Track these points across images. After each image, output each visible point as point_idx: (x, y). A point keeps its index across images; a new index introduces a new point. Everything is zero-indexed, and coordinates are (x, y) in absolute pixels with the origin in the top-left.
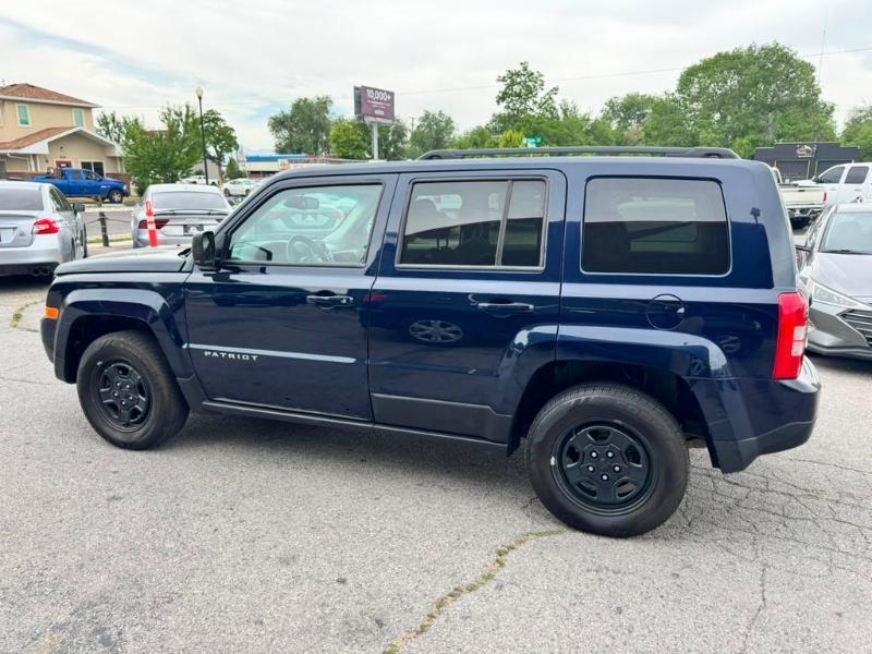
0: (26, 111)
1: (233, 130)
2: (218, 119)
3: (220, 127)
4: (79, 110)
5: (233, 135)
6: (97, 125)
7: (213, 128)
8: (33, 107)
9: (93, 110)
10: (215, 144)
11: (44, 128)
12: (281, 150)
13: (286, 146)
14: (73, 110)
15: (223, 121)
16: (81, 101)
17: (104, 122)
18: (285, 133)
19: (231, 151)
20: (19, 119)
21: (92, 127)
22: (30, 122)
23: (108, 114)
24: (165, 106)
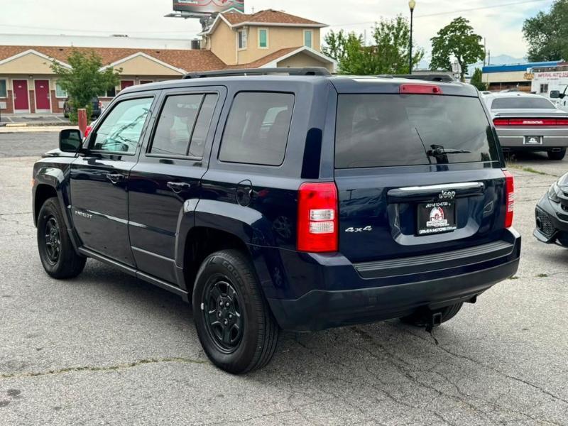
0: (265, 34)
1: (481, 38)
2: (466, 27)
3: (466, 36)
4: (309, 30)
5: (480, 43)
6: (323, 43)
7: (459, 38)
8: (272, 30)
9: (321, 29)
10: (458, 54)
11: (276, 50)
12: (534, 57)
13: (541, 53)
14: (304, 31)
15: (470, 28)
16: (312, 22)
17: (331, 40)
18: (542, 37)
19: (475, 61)
20: (259, 42)
21: (320, 46)
22: (267, 44)
23: (336, 33)
24: (379, 21)
